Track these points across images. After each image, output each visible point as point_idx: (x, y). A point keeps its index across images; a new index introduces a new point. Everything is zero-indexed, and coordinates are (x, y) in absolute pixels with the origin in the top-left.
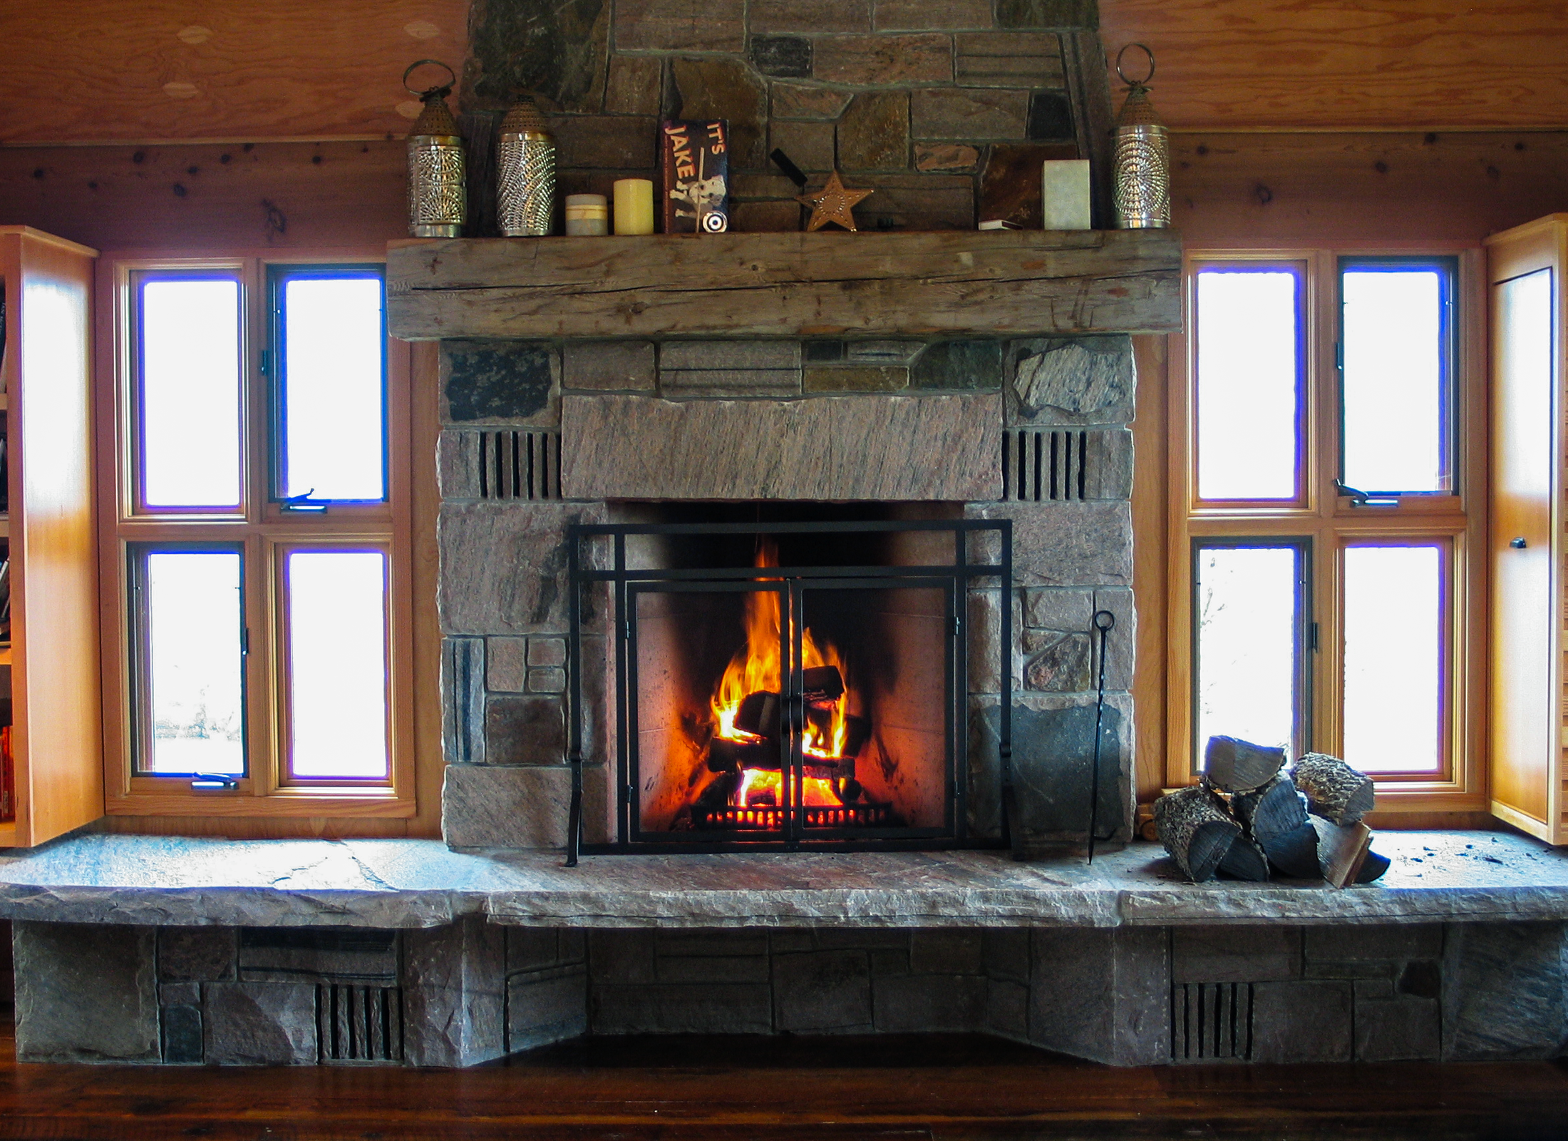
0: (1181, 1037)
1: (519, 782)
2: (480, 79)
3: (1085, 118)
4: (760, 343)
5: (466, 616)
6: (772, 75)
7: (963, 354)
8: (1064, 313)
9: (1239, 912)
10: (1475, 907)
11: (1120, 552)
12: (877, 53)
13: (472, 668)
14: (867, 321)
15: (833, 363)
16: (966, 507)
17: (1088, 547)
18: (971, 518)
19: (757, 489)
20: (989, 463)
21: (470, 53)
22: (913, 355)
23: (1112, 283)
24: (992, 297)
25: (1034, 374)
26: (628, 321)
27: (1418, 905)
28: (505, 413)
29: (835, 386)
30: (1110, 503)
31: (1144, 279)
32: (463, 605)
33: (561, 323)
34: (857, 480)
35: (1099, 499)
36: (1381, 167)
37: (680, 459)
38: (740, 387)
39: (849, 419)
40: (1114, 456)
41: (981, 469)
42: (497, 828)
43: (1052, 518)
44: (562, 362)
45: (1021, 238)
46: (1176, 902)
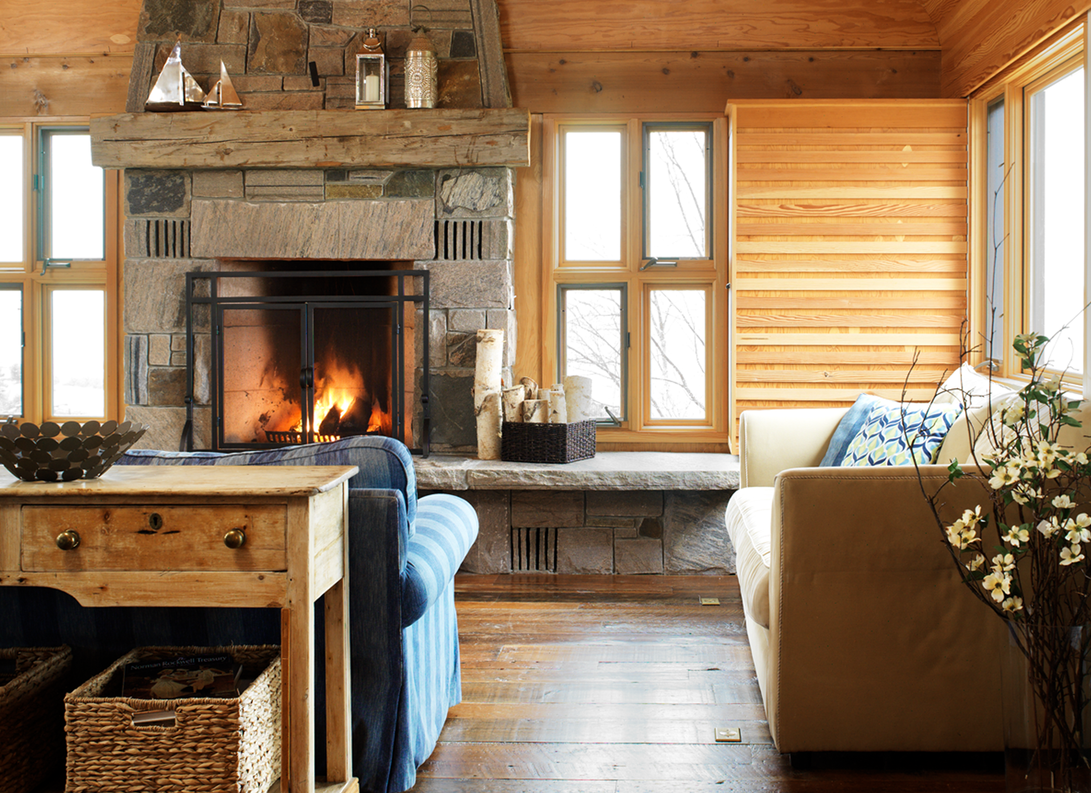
0: (516, 558)
1: (166, 416)
2: (148, 23)
3: (483, 46)
4: (300, 171)
5: (138, 323)
6: (310, 21)
7: (413, 178)
8: (462, 155)
9: (531, 482)
10: (662, 482)
11: (500, 288)
12: (368, 9)
13: (141, 351)
14: (353, 159)
15: (339, 183)
16: (415, 263)
17: (482, 286)
18: (417, 269)
19: (298, 252)
20: (426, 239)
21: (143, 9)
22: (385, 178)
23: (488, 139)
24: (421, 146)
25: (451, 189)
26: (222, 158)
27: (629, 480)
28: (160, 210)
29: (342, 195)
30: (495, 261)
31: (507, 136)
32: (136, 316)
33: (185, 160)
34: (353, 248)
35: (489, 258)
36: (666, 71)
37: (256, 235)
38: (290, 195)
39: (348, 214)
40: (497, 235)
41: (422, 242)
42: (153, 441)
43: (462, 269)
44: (192, 182)
45: (438, 113)
46: (497, 476)
